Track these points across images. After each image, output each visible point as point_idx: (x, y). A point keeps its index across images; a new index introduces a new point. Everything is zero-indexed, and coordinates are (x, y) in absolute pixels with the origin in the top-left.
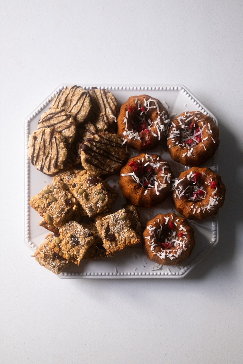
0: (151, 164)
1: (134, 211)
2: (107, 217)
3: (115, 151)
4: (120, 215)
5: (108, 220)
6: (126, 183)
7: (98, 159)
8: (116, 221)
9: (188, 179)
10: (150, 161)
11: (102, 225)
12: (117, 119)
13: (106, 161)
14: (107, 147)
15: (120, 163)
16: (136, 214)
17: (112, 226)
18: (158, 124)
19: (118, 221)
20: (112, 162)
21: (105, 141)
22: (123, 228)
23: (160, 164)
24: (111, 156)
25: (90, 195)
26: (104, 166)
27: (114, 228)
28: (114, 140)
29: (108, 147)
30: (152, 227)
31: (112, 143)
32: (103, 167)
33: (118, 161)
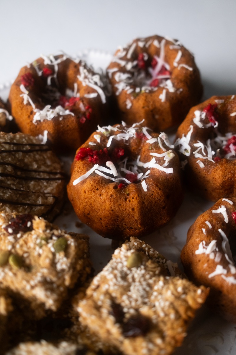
0: (119, 137)
1: (144, 246)
2: (96, 281)
3: (36, 161)
4: (124, 259)
5: (104, 287)
6: (93, 194)
7: (8, 188)
8: (124, 277)
9: (200, 125)
10: (112, 133)
11: (98, 308)
12: (10, 114)
13: (29, 187)
14: (15, 157)
15: (58, 179)
16: (152, 250)
17: (122, 295)
18: (86, 77)
19: (126, 275)
20: (41, 184)
21: (7, 147)
22: (149, 285)
23: (134, 127)
24: (34, 173)
25: (28, 257)
26: (30, 198)
27: (129, 297)
28: (24, 140)
29: (17, 156)
30: (207, 244)
31: (23, 147)
32: (29, 200)
33: (52, 176)
